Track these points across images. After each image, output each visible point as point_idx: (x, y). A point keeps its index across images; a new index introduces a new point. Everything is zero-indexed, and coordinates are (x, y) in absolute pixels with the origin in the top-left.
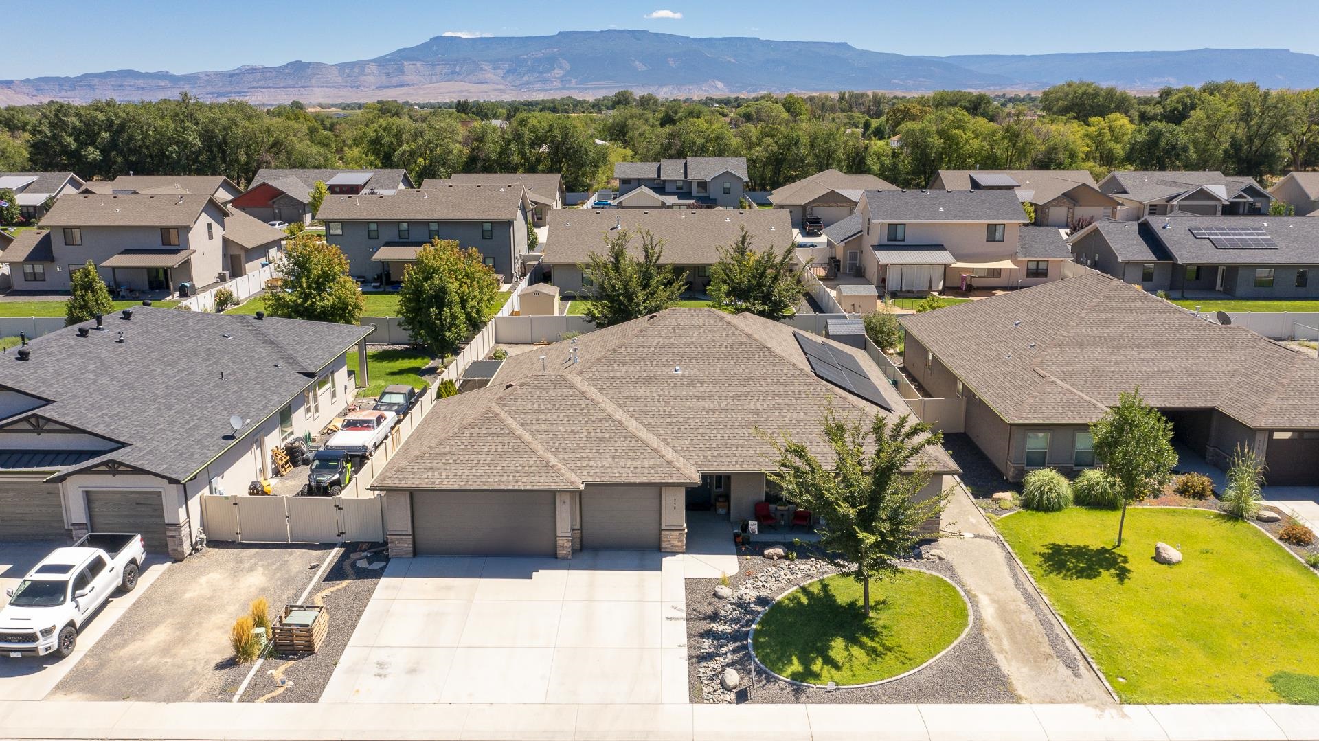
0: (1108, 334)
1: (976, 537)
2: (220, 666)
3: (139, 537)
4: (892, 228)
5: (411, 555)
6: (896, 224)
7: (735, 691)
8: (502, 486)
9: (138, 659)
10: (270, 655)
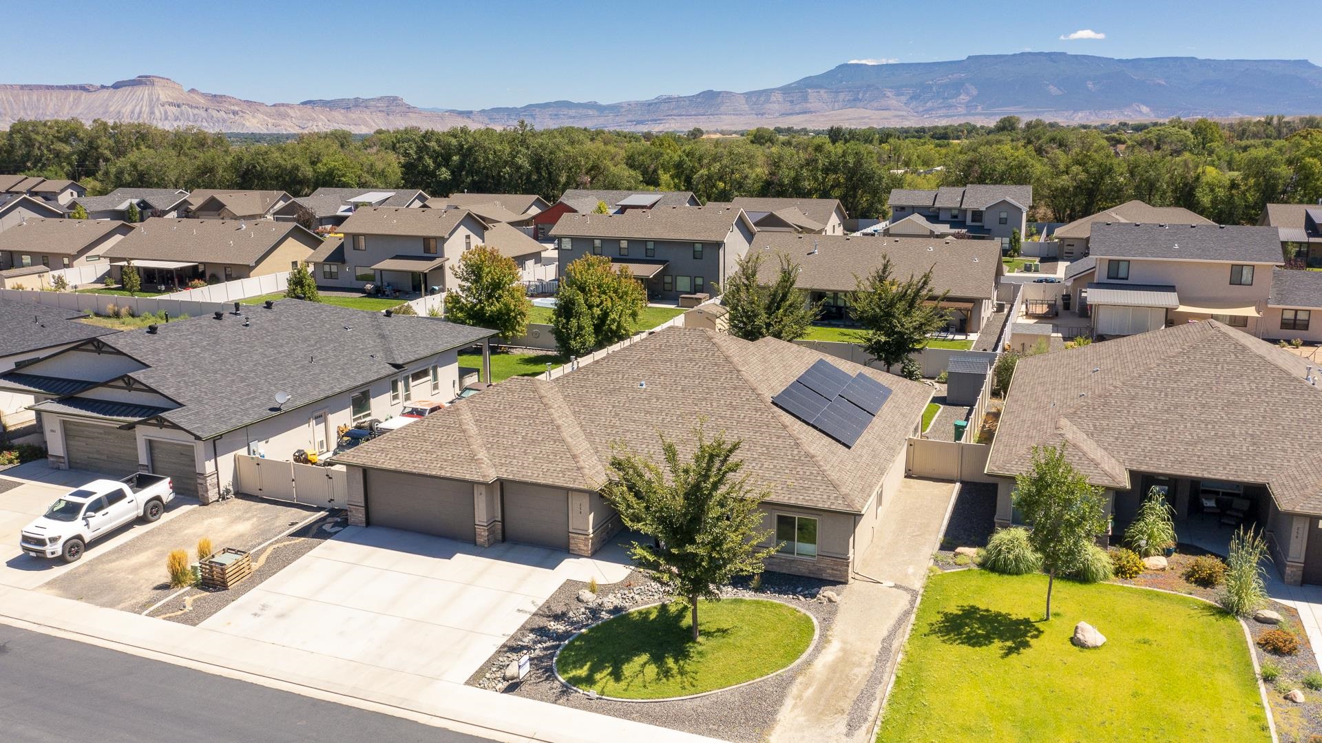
0: (1173, 389)
1: (896, 586)
2: (156, 588)
3: (168, 479)
4: (1114, 265)
5: (364, 525)
6: (1119, 261)
7: (510, 682)
8: (428, 472)
9: (112, 572)
10: (196, 585)
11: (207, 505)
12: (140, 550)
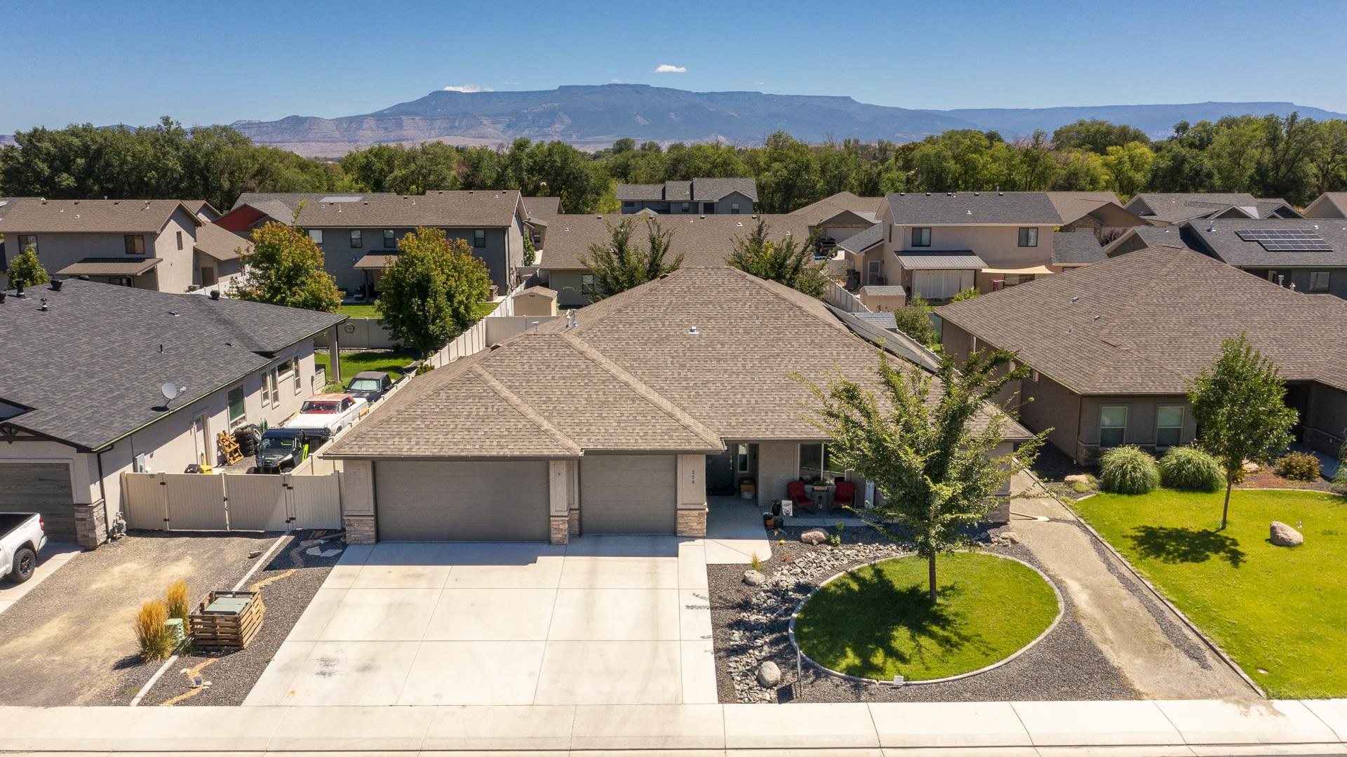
1: (1051, 520)
2: (122, 665)
3: (38, 516)
4: (917, 232)
5: (373, 541)
6: (921, 229)
7: (776, 688)
10: (187, 651)
11: (93, 549)
12: (38, 621)
